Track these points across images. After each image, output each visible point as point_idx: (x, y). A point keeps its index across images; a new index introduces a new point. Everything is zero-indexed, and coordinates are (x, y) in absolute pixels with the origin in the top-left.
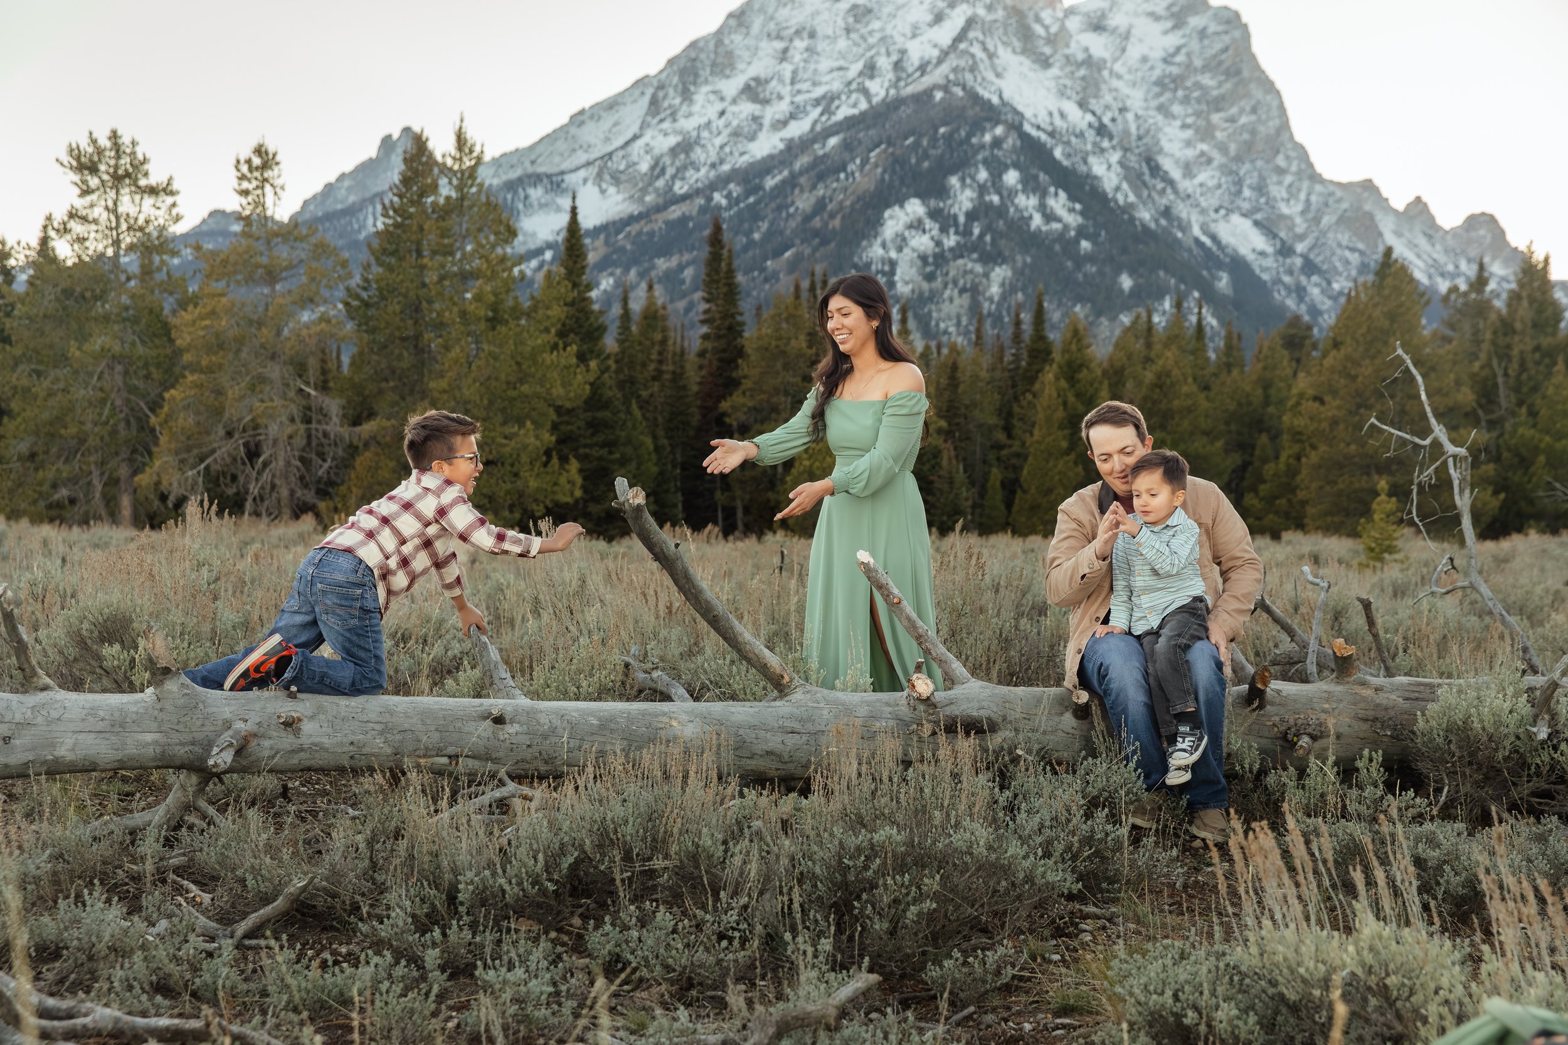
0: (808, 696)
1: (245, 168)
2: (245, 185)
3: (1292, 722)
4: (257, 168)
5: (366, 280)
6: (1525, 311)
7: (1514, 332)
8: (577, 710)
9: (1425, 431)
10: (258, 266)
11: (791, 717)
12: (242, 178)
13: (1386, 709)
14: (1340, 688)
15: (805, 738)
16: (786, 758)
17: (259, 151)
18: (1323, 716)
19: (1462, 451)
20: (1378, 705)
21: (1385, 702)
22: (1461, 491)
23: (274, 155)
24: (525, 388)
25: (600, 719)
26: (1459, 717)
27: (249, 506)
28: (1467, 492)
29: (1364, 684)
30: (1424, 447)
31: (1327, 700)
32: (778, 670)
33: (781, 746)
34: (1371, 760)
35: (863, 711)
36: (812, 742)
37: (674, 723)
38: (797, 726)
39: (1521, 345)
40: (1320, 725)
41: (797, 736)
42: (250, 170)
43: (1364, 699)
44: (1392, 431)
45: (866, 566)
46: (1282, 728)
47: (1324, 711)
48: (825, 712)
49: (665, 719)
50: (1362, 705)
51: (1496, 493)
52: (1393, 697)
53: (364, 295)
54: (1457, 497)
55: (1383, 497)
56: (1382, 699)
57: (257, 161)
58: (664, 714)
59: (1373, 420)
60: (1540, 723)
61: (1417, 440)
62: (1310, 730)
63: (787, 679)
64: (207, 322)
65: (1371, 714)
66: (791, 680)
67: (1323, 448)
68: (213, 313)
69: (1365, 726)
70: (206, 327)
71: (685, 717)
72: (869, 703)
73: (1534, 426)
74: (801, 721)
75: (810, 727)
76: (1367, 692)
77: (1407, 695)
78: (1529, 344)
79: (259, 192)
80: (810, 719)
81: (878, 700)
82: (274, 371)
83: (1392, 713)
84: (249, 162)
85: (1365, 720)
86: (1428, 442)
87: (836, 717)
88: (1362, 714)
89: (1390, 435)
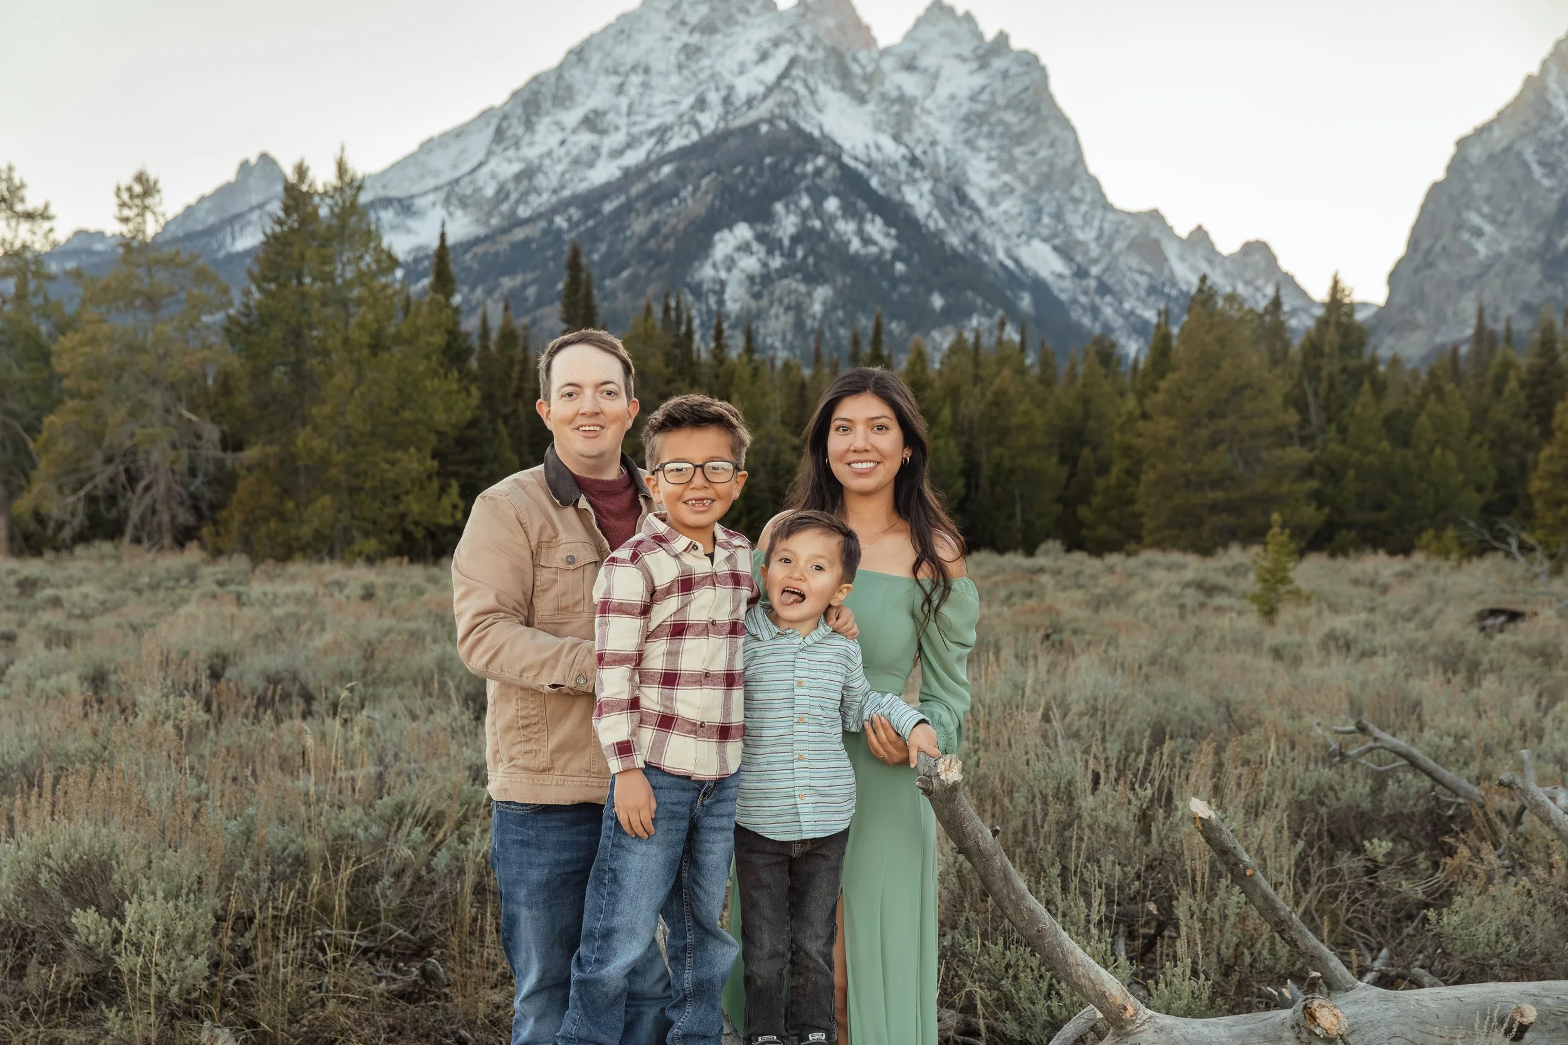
1: (125, 196)
2: (126, 212)
4: (138, 196)
5: (247, 306)
6: (1332, 337)
7: (1323, 354)
10: (138, 293)
12: (123, 205)
17: (140, 178)
23: (155, 183)
24: (407, 414)
27: (129, 531)
32: (1119, 1001)
39: (1330, 367)
42: (132, 197)
51: (1319, 508)
53: (244, 321)
57: (138, 189)
63: (1131, 1011)
64: (87, 349)
66: (1136, 1012)
67: (1161, 466)
68: (93, 341)
70: (85, 354)
73: (1343, 441)
78: (1337, 366)
79: (139, 219)
82: (156, 398)
84: (129, 189)
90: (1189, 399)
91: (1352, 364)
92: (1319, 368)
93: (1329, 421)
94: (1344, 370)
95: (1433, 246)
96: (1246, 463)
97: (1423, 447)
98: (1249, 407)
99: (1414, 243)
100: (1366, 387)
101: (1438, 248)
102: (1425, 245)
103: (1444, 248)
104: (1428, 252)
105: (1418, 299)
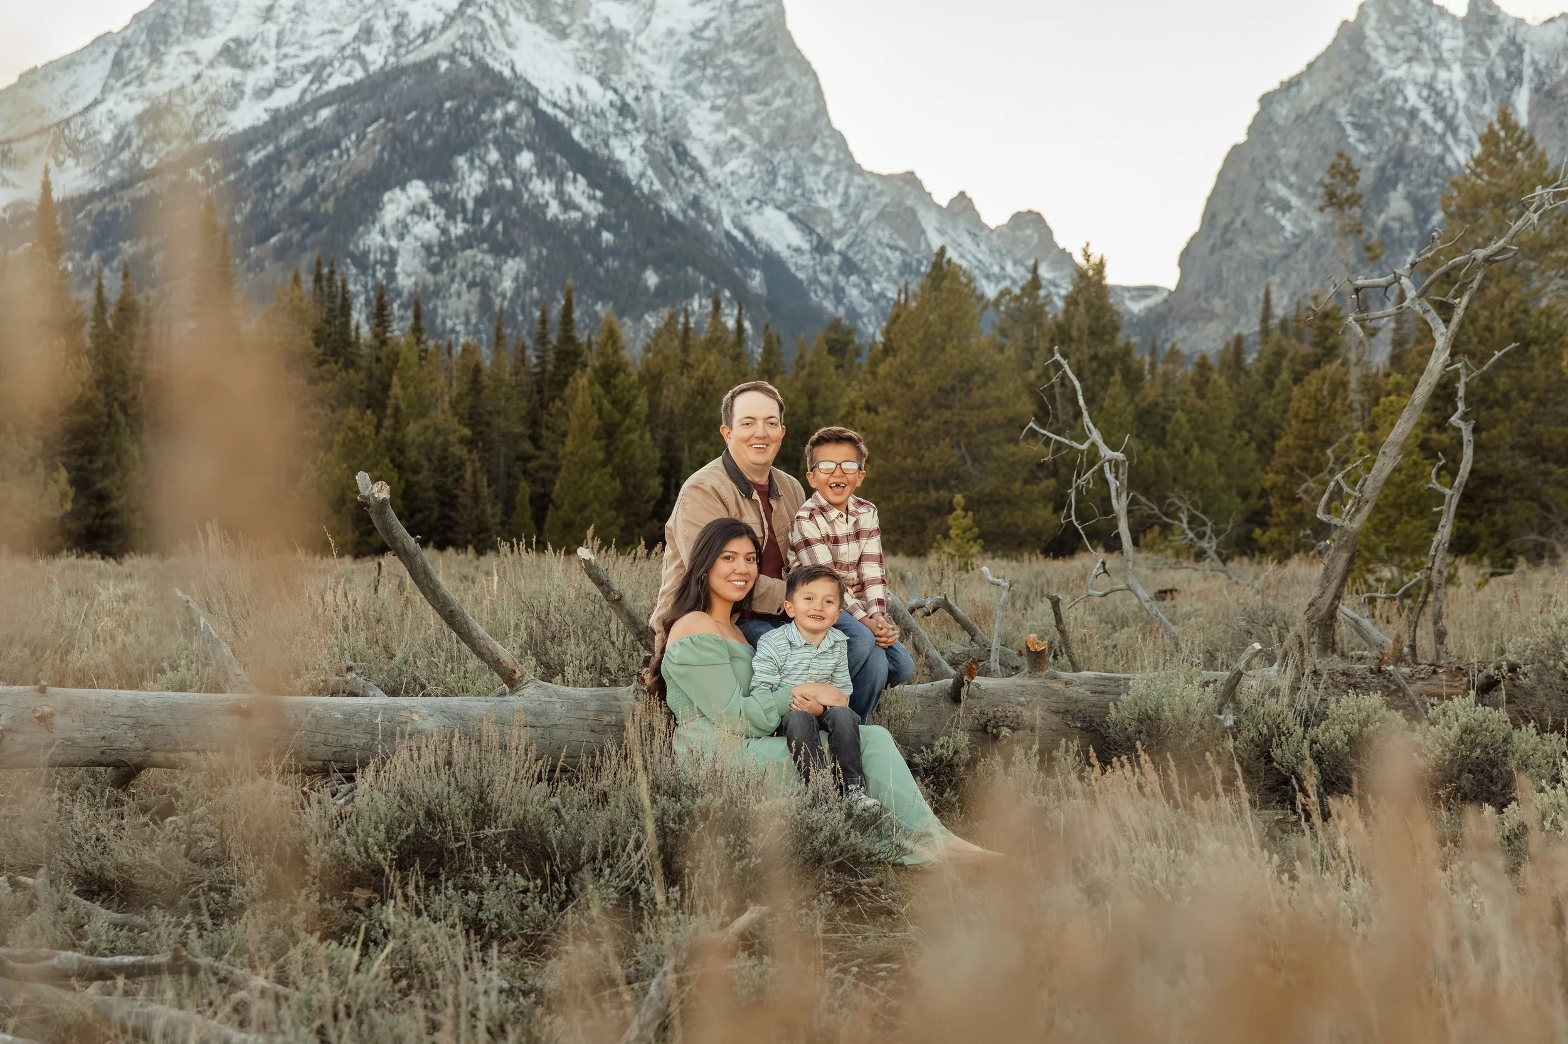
0: (539, 691)
3: (991, 714)
6: (1081, 318)
7: (1071, 340)
8: (322, 705)
9: (1083, 437)
11: (525, 710)
13: (1076, 702)
14: (1033, 682)
15: (540, 731)
18: (1019, 709)
19: (1119, 455)
20: (1068, 699)
21: (1074, 695)
22: (1118, 495)
25: (343, 713)
26: (1150, 705)
28: (1124, 495)
29: (1054, 678)
30: (1082, 452)
31: (1022, 694)
32: (511, 666)
34: (1067, 751)
35: (593, 706)
36: (547, 736)
37: (415, 717)
38: (532, 719)
40: (1017, 717)
43: (1055, 692)
44: (1050, 434)
45: (587, 562)
46: (982, 721)
47: (1020, 704)
48: (558, 706)
49: (406, 714)
50: (1054, 698)
52: (1081, 690)
54: (1114, 501)
55: (959, 512)
56: (1072, 692)
58: (405, 708)
59: (1031, 424)
60: (1225, 711)
61: (1075, 444)
62: (1007, 722)
63: (518, 674)
65: (1062, 706)
66: (523, 675)
69: (1057, 719)
71: (425, 711)
72: (598, 698)
74: (535, 714)
75: (544, 721)
76: (1058, 686)
77: (1094, 688)
78: (1086, 353)
80: (544, 713)
81: (607, 694)
83: (1081, 706)
85: (1057, 713)
86: (1085, 446)
87: (568, 711)
88: (1054, 706)
89: (1049, 439)
94: (1095, 357)
95: (1232, 222)
96: (975, 460)
97: (1179, 446)
99: (1210, 217)
101: (1238, 224)
102: (1223, 220)
103: (1244, 223)
104: (1227, 228)
105: (1215, 284)
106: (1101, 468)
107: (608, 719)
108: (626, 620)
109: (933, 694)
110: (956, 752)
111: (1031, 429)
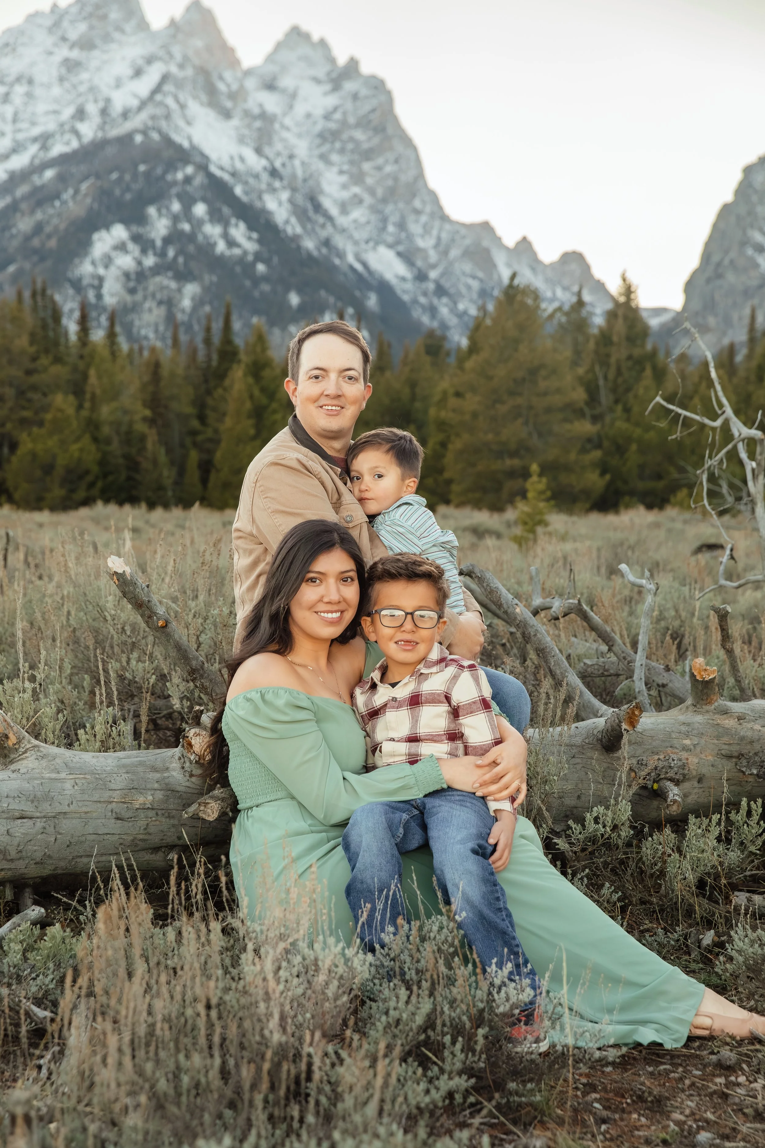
0: (44, 763)
3: (650, 764)
6: (620, 326)
7: (613, 343)
11: (20, 795)
13: (752, 742)
14: (699, 718)
15: (39, 824)
16: (13, 854)
18: (684, 755)
19: (754, 433)
20: (742, 739)
21: (749, 734)
22: (755, 478)
29: (725, 712)
30: (714, 429)
31: (687, 735)
33: (6, 839)
34: (749, 814)
35: (120, 782)
36: (50, 829)
38: (28, 808)
39: (618, 354)
40: (683, 766)
41: (30, 823)
43: (727, 731)
44: (680, 411)
45: (120, 576)
46: (642, 773)
47: (686, 749)
48: (68, 785)
50: (725, 739)
52: (757, 727)
54: (750, 483)
56: (747, 730)
59: (658, 399)
61: (707, 421)
62: (671, 774)
63: (13, 739)
65: (735, 749)
66: (19, 741)
67: (466, 437)
72: (129, 769)
73: (628, 420)
74: (34, 800)
75: (46, 808)
76: (730, 723)
78: (624, 353)
80: (48, 797)
81: (141, 764)
83: (758, 746)
85: (729, 757)
86: (718, 423)
87: (83, 792)
88: (726, 749)
89: (679, 415)
90: (490, 378)
91: (637, 352)
92: (608, 356)
93: (617, 401)
94: (630, 357)
95: (722, 260)
96: (540, 435)
98: (543, 385)
99: (706, 256)
100: (648, 372)
101: (726, 262)
102: (716, 258)
103: (732, 262)
104: (719, 265)
105: (710, 305)
106: (735, 447)
107: (141, 800)
108: (173, 653)
109: (578, 740)
110: (615, 828)
111: (658, 403)
